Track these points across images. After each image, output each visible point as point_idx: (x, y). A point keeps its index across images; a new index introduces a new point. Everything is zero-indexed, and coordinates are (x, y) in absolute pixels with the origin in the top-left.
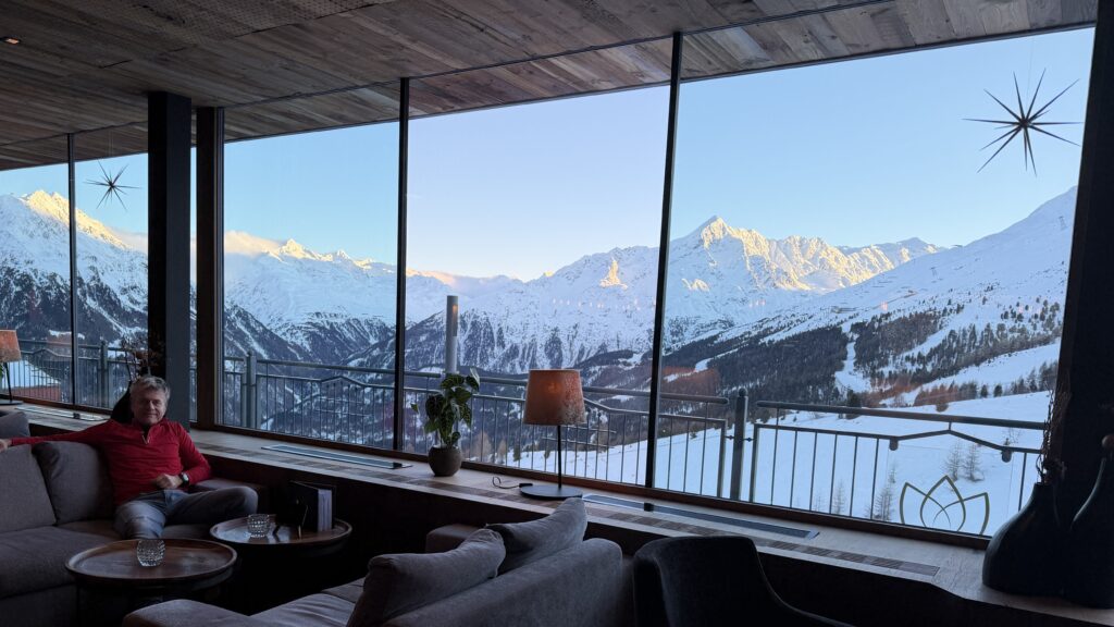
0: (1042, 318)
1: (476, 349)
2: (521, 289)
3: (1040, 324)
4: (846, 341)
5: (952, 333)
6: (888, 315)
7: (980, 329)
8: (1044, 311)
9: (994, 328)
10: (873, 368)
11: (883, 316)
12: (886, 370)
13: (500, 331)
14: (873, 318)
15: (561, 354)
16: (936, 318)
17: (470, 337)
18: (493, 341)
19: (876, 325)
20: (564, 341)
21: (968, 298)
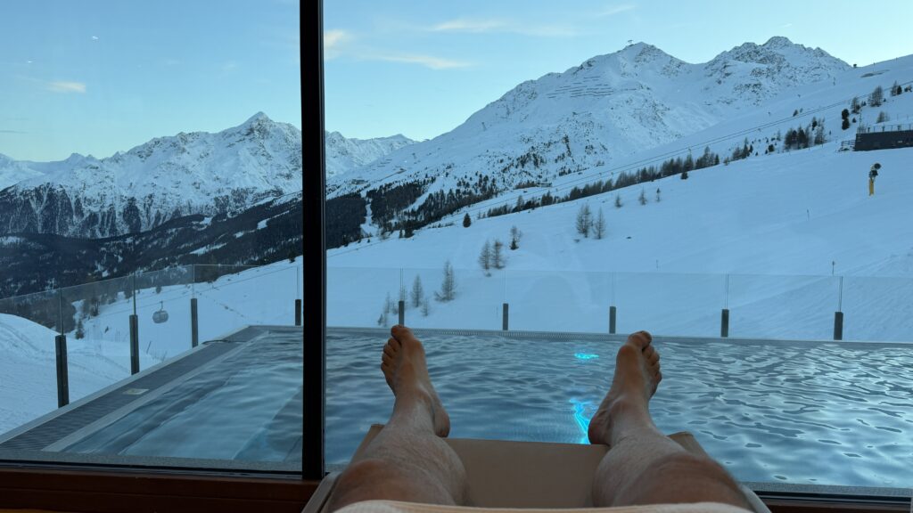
0: (480, 186)
1: (54, 219)
2: (96, 165)
3: (478, 190)
4: (364, 203)
5: (431, 195)
6: (390, 185)
7: (446, 192)
8: (480, 181)
9: (454, 192)
10: (385, 221)
11: (386, 185)
12: (393, 221)
13: (78, 202)
14: (381, 187)
15: (139, 220)
16: (420, 187)
17: (47, 208)
18: (71, 210)
19: (383, 192)
20: (141, 208)
21: (437, 173)
